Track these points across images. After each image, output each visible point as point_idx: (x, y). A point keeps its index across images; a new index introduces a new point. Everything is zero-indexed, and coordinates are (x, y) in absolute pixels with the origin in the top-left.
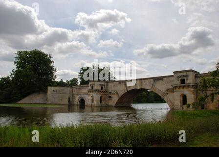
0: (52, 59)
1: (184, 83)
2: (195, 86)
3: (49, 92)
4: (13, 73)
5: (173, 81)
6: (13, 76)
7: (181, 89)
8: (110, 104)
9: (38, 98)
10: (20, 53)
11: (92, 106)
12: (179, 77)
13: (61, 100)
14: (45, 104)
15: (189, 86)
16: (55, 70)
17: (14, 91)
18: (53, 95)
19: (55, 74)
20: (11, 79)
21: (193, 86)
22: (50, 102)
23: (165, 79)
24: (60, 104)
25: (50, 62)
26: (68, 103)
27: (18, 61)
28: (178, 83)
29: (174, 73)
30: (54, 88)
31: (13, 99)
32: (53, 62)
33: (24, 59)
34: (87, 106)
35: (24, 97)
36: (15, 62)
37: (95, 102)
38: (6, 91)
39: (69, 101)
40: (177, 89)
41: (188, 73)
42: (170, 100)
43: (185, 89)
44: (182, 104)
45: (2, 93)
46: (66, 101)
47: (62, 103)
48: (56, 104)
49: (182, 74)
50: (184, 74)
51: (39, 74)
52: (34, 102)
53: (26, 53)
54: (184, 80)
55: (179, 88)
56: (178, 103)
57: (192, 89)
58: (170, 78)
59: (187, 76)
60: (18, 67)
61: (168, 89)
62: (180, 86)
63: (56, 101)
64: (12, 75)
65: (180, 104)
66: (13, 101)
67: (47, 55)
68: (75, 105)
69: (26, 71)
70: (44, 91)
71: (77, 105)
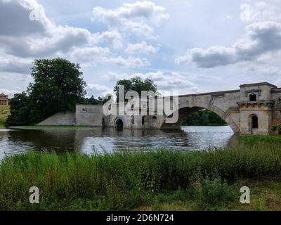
0: (80, 70)
1: (255, 100)
2: (271, 104)
3: (77, 112)
4: (30, 88)
5: (239, 97)
6: (31, 91)
7: (250, 108)
8: (154, 126)
9: (63, 118)
10: (38, 62)
11: (132, 129)
12: (247, 92)
13: (94, 121)
14: (73, 126)
15: (261, 104)
16: (85, 84)
17: (32, 111)
18: (82, 115)
19: (85, 88)
20: (28, 95)
21: (267, 103)
22: (79, 124)
23: (228, 94)
24: (92, 126)
25: (78, 73)
26: (101, 125)
27: (36, 72)
28: (246, 99)
29: (241, 86)
30: (83, 107)
31: (31, 120)
32: (82, 73)
33: (44, 70)
34: (126, 128)
35: (46, 117)
36: (32, 74)
37: (136, 124)
38: (22, 110)
39: (103, 122)
40: (244, 108)
41: (261, 87)
42: (233, 122)
43: (256, 108)
44: (251, 127)
45: (17, 113)
46: (99, 123)
47: (95, 125)
48: (86, 126)
49: (252, 88)
50: (256, 88)
51: (63, 89)
52: (58, 124)
53: (46, 62)
54: (255, 96)
55: (247, 107)
56: (245, 125)
57: (266, 108)
58: (234, 94)
59: (259, 91)
60: (36, 81)
61: (231, 108)
62: (248, 104)
63: (87, 122)
64: (29, 90)
65: (248, 127)
66: (31, 122)
67: (74, 65)
68: (110, 127)
69: (47, 85)
70: (71, 110)
71: (113, 127)
